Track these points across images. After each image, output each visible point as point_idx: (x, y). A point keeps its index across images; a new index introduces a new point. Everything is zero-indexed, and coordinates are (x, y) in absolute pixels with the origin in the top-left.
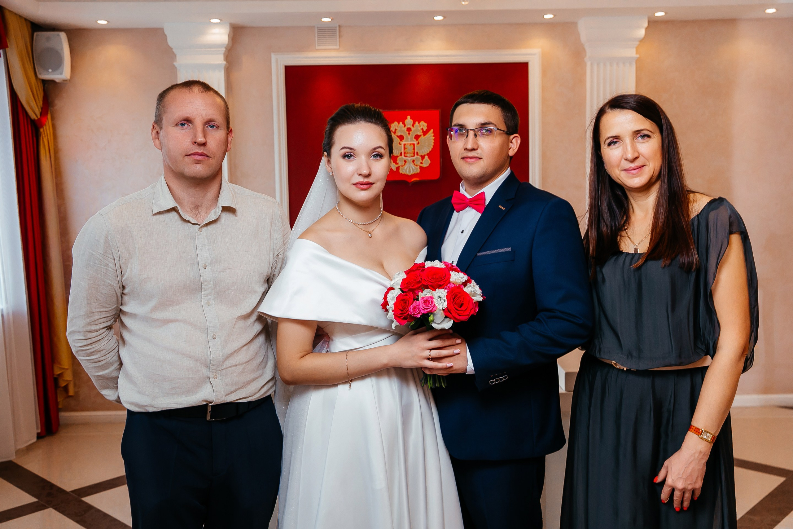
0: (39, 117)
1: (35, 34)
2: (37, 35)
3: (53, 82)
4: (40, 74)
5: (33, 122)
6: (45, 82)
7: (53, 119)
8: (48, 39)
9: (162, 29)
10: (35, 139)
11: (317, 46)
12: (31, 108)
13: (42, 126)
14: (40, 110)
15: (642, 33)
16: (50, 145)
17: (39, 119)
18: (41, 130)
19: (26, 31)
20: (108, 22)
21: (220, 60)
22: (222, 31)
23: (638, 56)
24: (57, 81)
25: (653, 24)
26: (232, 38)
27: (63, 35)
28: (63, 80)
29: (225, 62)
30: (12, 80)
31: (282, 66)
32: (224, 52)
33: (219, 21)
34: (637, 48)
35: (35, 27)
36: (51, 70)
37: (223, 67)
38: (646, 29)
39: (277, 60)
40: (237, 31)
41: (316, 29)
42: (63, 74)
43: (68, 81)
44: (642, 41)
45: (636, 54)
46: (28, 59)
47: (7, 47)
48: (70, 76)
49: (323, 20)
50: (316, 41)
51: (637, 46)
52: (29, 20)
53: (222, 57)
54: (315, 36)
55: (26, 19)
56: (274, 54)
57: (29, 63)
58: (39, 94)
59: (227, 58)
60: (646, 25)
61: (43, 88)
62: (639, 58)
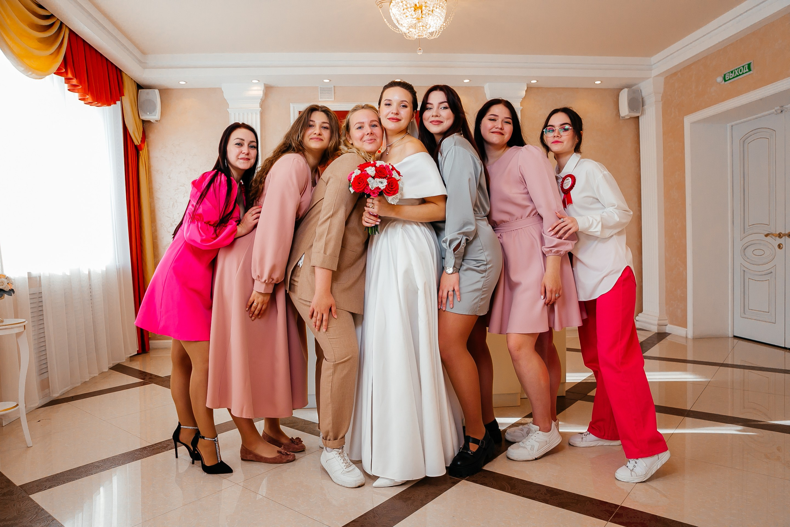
0: (140, 143)
1: (140, 90)
2: (141, 91)
3: (149, 122)
4: (142, 116)
5: (136, 147)
6: (144, 121)
7: (148, 146)
8: (148, 94)
9: (221, 89)
10: (136, 157)
11: (319, 99)
12: (135, 137)
13: (141, 149)
14: (141, 139)
15: (523, 93)
16: (146, 163)
17: (140, 145)
18: (141, 152)
19: (135, 87)
20: (186, 83)
21: (257, 107)
22: (259, 88)
23: (522, 107)
24: (152, 121)
25: (530, 89)
26: (265, 94)
27: (157, 91)
28: (156, 121)
29: (261, 108)
30: (125, 118)
31: (297, 111)
32: (260, 102)
33: (257, 81)
34: (521, 102)
35: (140, 87)
36: (148, 113)
37: (259, 112)
38: (526, 91)
39: (294, 107)
40: (268, 89)
41: (319, 87)
42: (155, 116)
43: (158, 121)
44: (524, 98)
45: (521, 106)
46: (135, 106)
47: (124, 95)
48: (160, 118)
49: (324, 81)
50: (319, 96)
51: (521, 101)
52: (136, 82)
53: (258, 105)
54: (319, 93)
55: (134, 81)
56: (292, 104)
57: (135, 108)
58: (140, 129)
59: (261, 106)
60: (526, 89)
61: (143, 125)
62: (522, 109)
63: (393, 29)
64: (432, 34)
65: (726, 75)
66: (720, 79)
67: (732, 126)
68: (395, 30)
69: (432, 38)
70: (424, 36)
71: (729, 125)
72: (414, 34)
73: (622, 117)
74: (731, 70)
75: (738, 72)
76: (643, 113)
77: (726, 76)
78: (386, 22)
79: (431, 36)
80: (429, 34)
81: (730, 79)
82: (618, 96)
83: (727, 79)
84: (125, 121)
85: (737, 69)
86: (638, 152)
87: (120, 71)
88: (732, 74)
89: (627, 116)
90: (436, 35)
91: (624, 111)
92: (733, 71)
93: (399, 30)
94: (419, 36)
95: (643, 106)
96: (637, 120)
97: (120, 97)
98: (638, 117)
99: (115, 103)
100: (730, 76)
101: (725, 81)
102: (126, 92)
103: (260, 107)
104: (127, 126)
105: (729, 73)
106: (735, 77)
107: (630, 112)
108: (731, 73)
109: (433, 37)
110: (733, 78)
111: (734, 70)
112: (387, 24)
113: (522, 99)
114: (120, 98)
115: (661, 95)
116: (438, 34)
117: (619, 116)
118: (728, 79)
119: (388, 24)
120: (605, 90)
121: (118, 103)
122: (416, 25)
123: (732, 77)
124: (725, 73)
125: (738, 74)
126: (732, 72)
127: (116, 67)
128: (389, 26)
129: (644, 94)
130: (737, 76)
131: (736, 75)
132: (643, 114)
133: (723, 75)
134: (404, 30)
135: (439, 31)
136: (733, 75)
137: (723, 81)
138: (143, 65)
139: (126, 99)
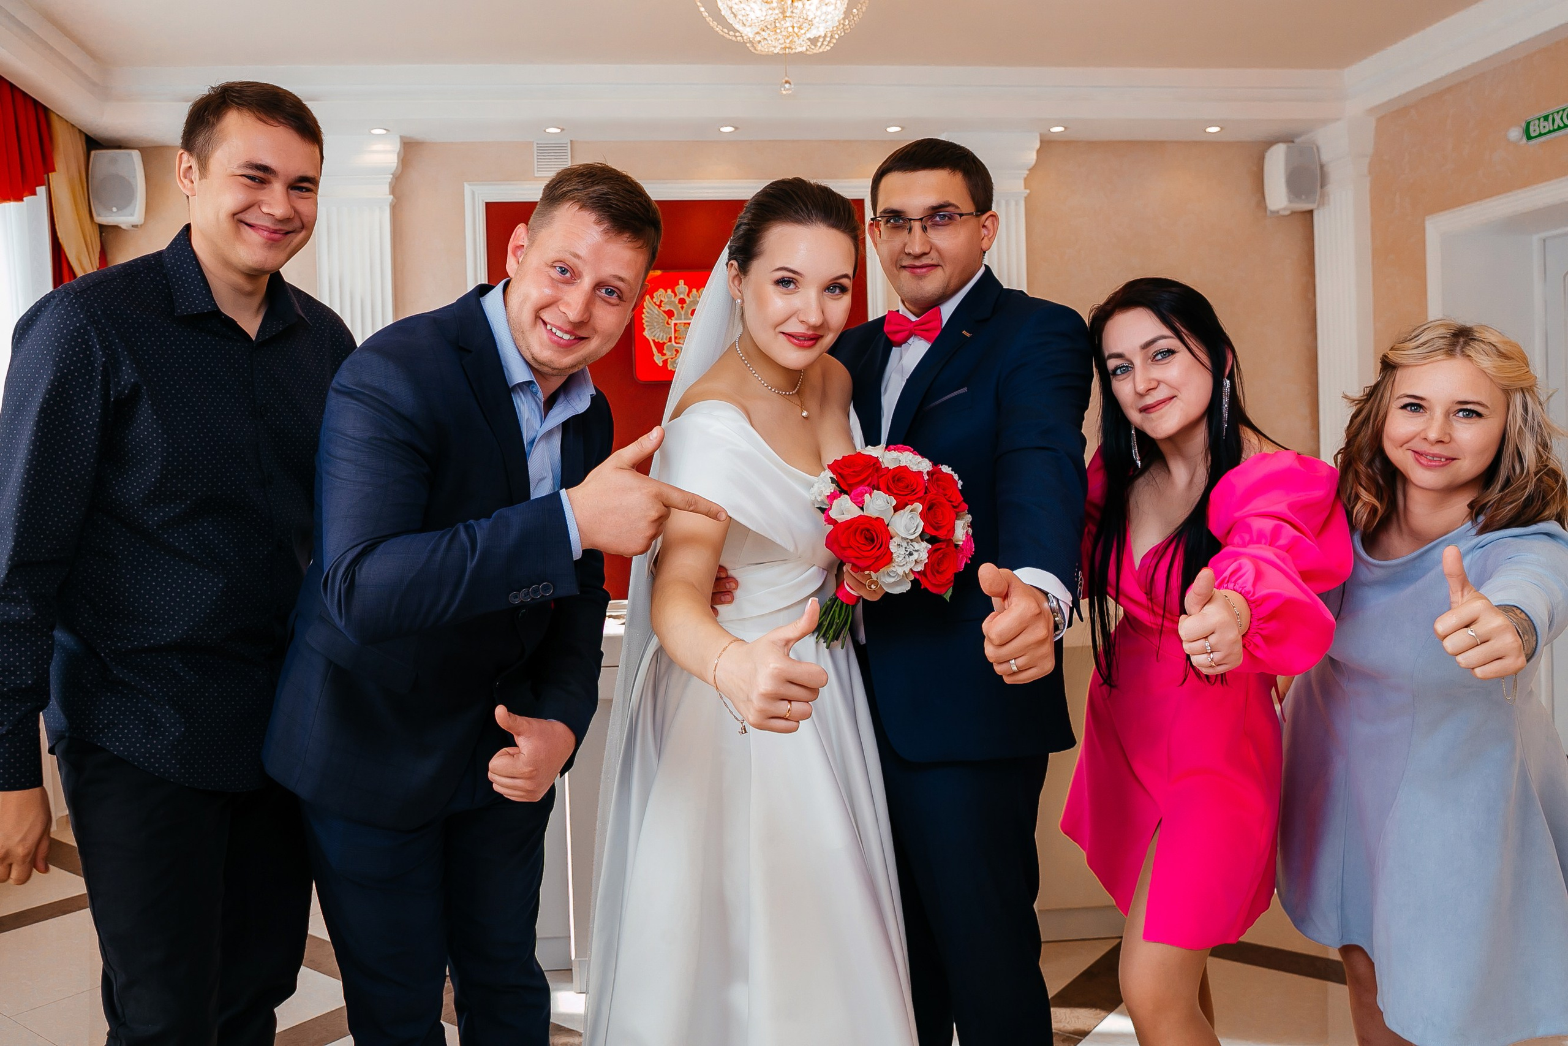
1: (93, 153)
2: (96, 156)
3: (116, 228)
4: (99, 215)
6: (102, 228)
8: (113, 160)
11: (536, 172)
12: (82, 266)
15: (1032, 157)
19: (80, 146)
21: (382, 192)
22: (388, 147)
23: (1028, 191)
24: (123, 226)
25: (1047, 145)
26: (402, 160)
27: (136, 155)
28: (133, 226)
29: (392, 197)
30: (56, 223)
31: (481, 202)
32: (390, 180)
33: (383, 132)
34: (1025, 179)
35: (93, 143)
36: (114, 209)
37: (389, 204)
38: (1038, 151)
39: (473, 193)
40: (410, 149)
41: (535, 145)
42: (132, 215)
43: (139, 227)
44: (1032, 170)
45: (1025, 188)
46: (81, 193)
47: (53, 170)
48: (143, 220)
49: (547, 130)
50: (536, 165)
51: (1025, 176)
52: (83, 132)
53: (386, 189)
54: (533, 157)
55: (80, 131)
56: (469, 185)
57: (82, 197)
58: (94, 246)
59: (394, 190)
60: (1038, 146)
61: (101, 236)
62: (1029, 195)
63: (722, 31)
64: (814, 41)
65: (1532, 124)
66: (1515, 134)
67: (1544, 241)
68: (726, 33)
69: (815, 51)
70: (799, 49)
71: (1536, 239)
72: (773, 45)
73: (1272, 212)
74: (1545, 113)
75: (1561, 119)
76: (1323, 200)
77: (1532, 128)
78: (705, 14)
79: (813, 47)
80: (809, 43)
81: (1541, 135)
82: (1262, 159)
83: (1533, 135)
84: (58, 231)
85: (1558, 112)
86: (1310, 296)
87: (46, 110)
88: (1546, 123)
89: (1284, 209)
90: (825, 43)
91: (1278, 197)
92: (1548, 115)
93: (737, 34)
94: (785, 48)
95: (1322, 186)
96: (1308, 216)
97: (45, 173)
98: (1311, 212)
99: (34, 193)
100: (1541, 127)
101: (1529, 138)
102: (60, 162)
103: (390, 194)
104: (61, 241)
105: (1539, 119)
106: (1554, 130)
107: (1290, 201)
108: (1544, 120)
109: (817, 48)
110: (1550, 132)
111: (1553, 114)
112: (706, 20)
113: (1030, 170)
114: (46, 176)
115: (1367, 160)
116: (830, 42)
117: (1266, 208)
118: (1537, 133)
119: (709, 19)
120: (1229, 145)
121: (41, 190)
122: (778, 25)
123: (1547, 130)
124: (1529, 119)
125: (1562, 125)
126: (1546, 118)
127: (36, 103)
128: (711, 23)
129: (1325, 158)
130: (1559, 128)
131: (1556, 127)
132: (1323, 204)
133: (1524, 125)
134: (748, 32)
135: (832, 37)
136: (1549, 126)
137: (1525, 139)
138: (102, 91)
139: (59, 180)
